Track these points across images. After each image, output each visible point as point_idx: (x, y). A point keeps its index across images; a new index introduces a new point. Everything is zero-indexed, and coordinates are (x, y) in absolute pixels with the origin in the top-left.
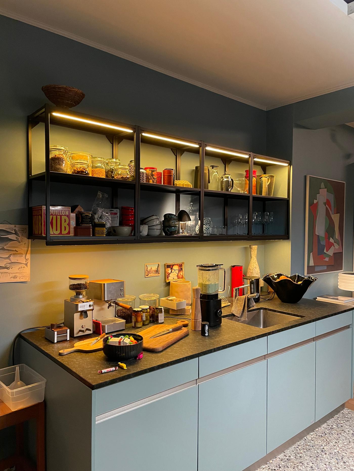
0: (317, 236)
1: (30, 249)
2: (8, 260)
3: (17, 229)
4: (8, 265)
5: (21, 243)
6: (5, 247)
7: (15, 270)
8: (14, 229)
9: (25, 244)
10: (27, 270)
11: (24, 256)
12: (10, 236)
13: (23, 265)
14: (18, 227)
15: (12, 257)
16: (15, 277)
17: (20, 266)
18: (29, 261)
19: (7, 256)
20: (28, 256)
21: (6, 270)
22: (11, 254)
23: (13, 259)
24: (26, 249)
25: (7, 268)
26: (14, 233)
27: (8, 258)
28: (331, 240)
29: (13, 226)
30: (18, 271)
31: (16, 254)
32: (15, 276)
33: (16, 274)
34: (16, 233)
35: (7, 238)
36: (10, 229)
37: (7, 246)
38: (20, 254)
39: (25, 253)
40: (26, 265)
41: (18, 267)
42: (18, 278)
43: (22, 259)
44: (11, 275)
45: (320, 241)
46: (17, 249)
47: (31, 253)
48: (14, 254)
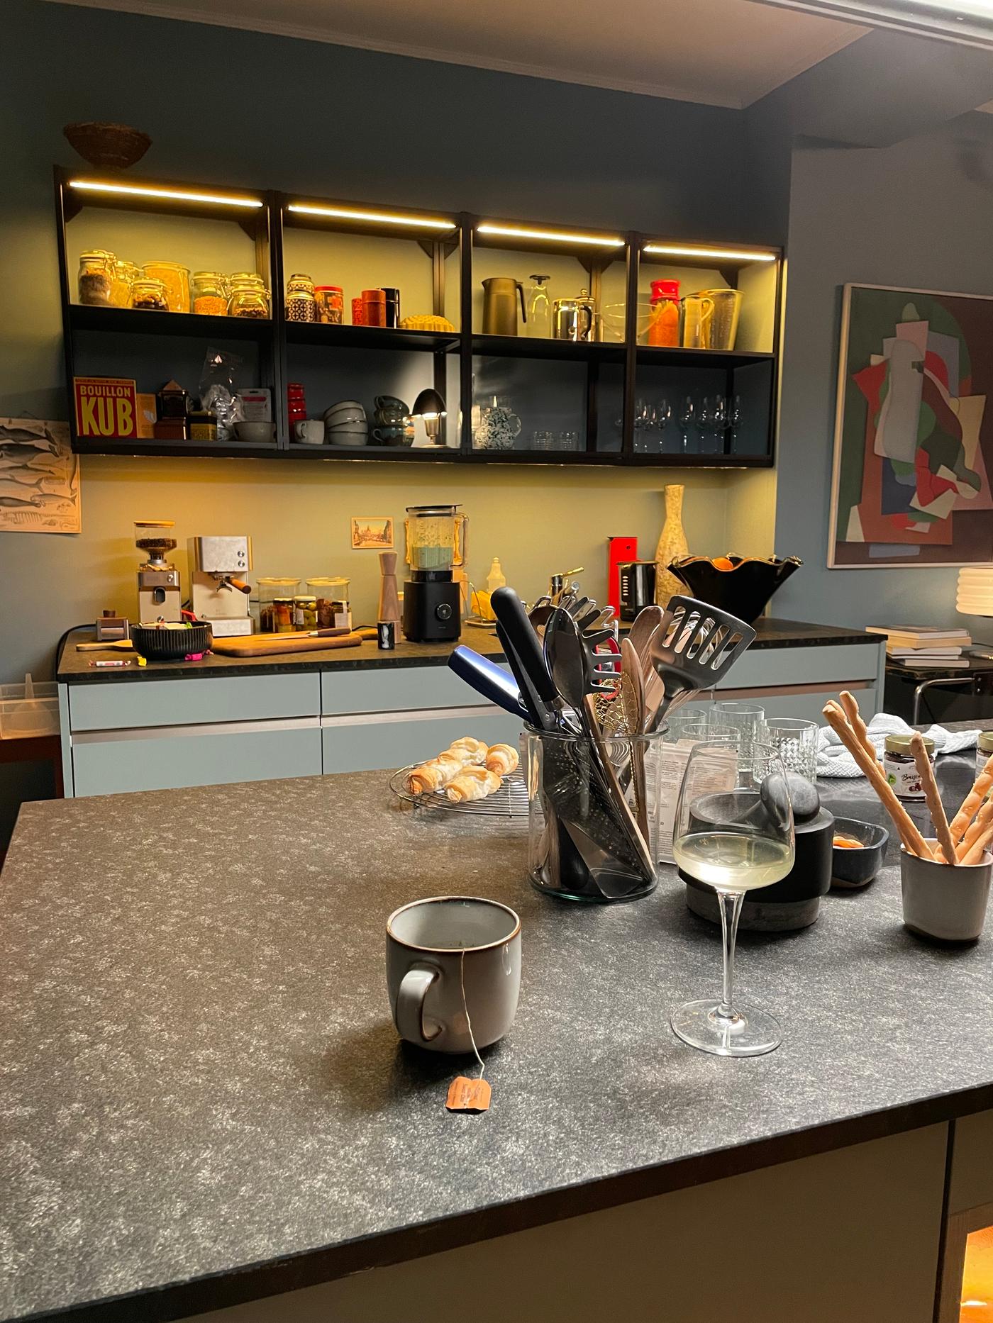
0: (881, 460)
1: (78, 469)
2: (36, 490)
3: (49, 429)
4: (37, 498)
5: (60, 457)
6: (29, 464)
7: (50, 508)
8: (44, 428)
9: (68, 459)
10: (75, 511)
11: (67, 482)
12: (36, 443)
13: (65, 500)
14: (51, 426)
15: (43, 484)
16: (52, 523)
17: (61, 502)
18: (78, 494)
19: (34, 482)
20: (76, 484)
21: (33, 509)
22: (41, 479)
23: (46, 487)
24: (71, 469)
25: (36, 505)
26: (44, 436)
27: (37, 485)
28: (944, 473)
29: (40, 423)
30: (58, 512)
31: (51, 478)
32: (52, 521)
33: (53, 518)
34: (48, 438)
35: (33, 446)
36: (35, 427)
37: (33, 461)
38: (59, 478)
39: (70, 477)
40: (73, 500)
41: (57, 505)
42: (57, 525)
43: (64, 490)
44: (45, 519)
45: (894, 473)
46: (52, 469)
47: (82, 479)
48: (47, 478)
